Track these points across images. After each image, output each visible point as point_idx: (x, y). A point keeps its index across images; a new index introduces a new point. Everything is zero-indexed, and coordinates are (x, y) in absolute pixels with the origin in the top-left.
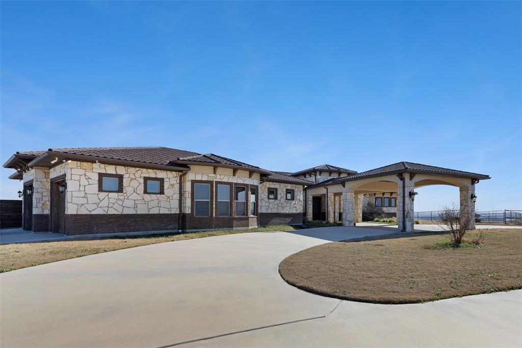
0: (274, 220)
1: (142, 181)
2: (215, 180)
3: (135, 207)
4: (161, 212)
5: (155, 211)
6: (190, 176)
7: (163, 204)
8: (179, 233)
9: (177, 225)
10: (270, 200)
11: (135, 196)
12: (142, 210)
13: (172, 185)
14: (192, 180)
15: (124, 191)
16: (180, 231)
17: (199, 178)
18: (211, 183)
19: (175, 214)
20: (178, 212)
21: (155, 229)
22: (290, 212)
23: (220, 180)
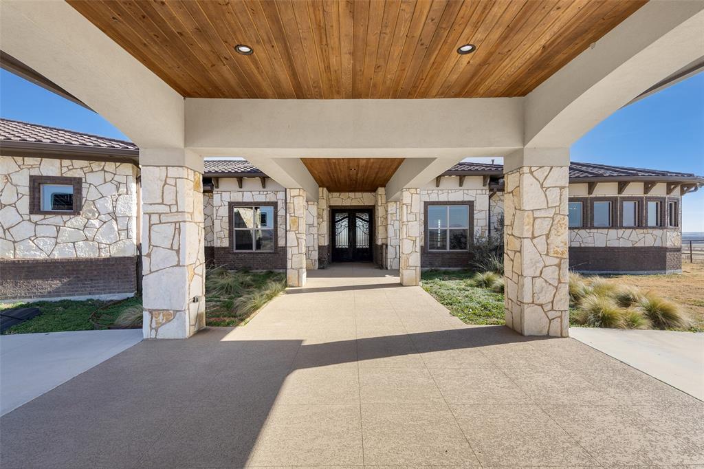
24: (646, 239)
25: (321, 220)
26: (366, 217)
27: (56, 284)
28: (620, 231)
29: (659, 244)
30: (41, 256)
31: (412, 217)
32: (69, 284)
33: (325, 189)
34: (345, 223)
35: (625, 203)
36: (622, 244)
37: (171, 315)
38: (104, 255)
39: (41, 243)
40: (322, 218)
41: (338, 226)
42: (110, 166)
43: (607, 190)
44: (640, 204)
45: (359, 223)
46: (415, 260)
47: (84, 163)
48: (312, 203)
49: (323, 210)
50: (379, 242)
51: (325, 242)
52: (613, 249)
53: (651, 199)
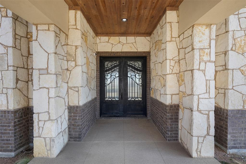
25: (73, 64)
33: (79, 13)
34: (116, 72)
40: (75, 60)
45: (131, 72)
48: (46, 27)
49: (76, 47)
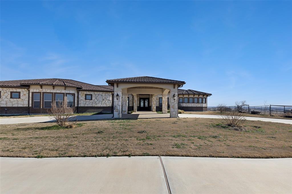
0: (89, 110)
1: (10, 93)
2: (42, 91)
3: (6, 104)
4: (19, 106)
5: (16, 106)
6: (32, 90)
7: (19, 102)
8: (27, 115)
9: (27, 112)
10: (86, 100)
11: (6, 99)
12: (9, 105)
13: (25, 95)
14: (32, 92)
15: (1, 98)
16: (28, 114)
17: (35, 91)
18: (40, 93)
19: (26, 107)
20: (27, 106)
21: (16, 113)
22: (102, 106)
23: (45, 92)
24: (199, 105)
26: (147, 100)
27: (101, 110)
28: (194, 104)
29: (201, 106)
30: (100, 106)
31: (154, 101)
32: (103, 110)
34: (143, 101)
35: (200, 99)
36: (194, 106)
37: (125, 111)
38: (108, 106)
39: (100, 104)
41: (141, 102)
42: (109, 93)
43: (196, 96)
44: (198, 98)
45: (146, 101)
46: (155, 108)
47: (105, 92)
50: (150, 106)
51: (139, 106)
52: (193, 107)
53: (204, 98)
